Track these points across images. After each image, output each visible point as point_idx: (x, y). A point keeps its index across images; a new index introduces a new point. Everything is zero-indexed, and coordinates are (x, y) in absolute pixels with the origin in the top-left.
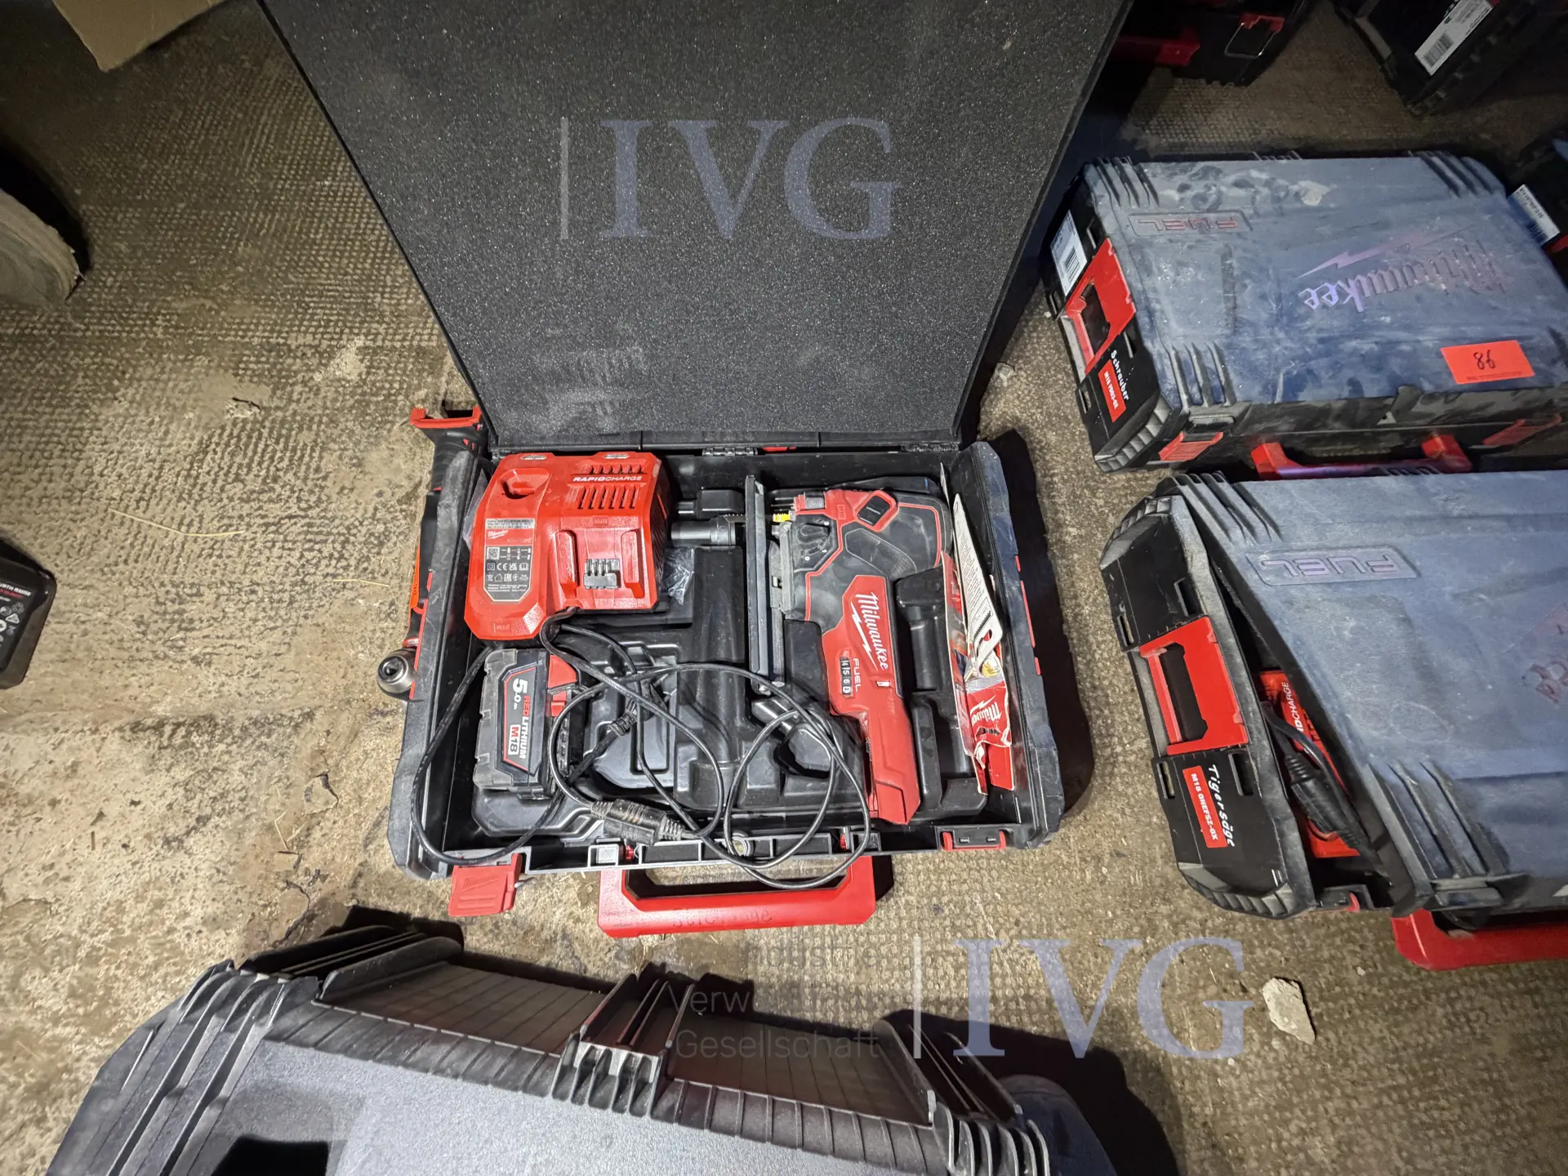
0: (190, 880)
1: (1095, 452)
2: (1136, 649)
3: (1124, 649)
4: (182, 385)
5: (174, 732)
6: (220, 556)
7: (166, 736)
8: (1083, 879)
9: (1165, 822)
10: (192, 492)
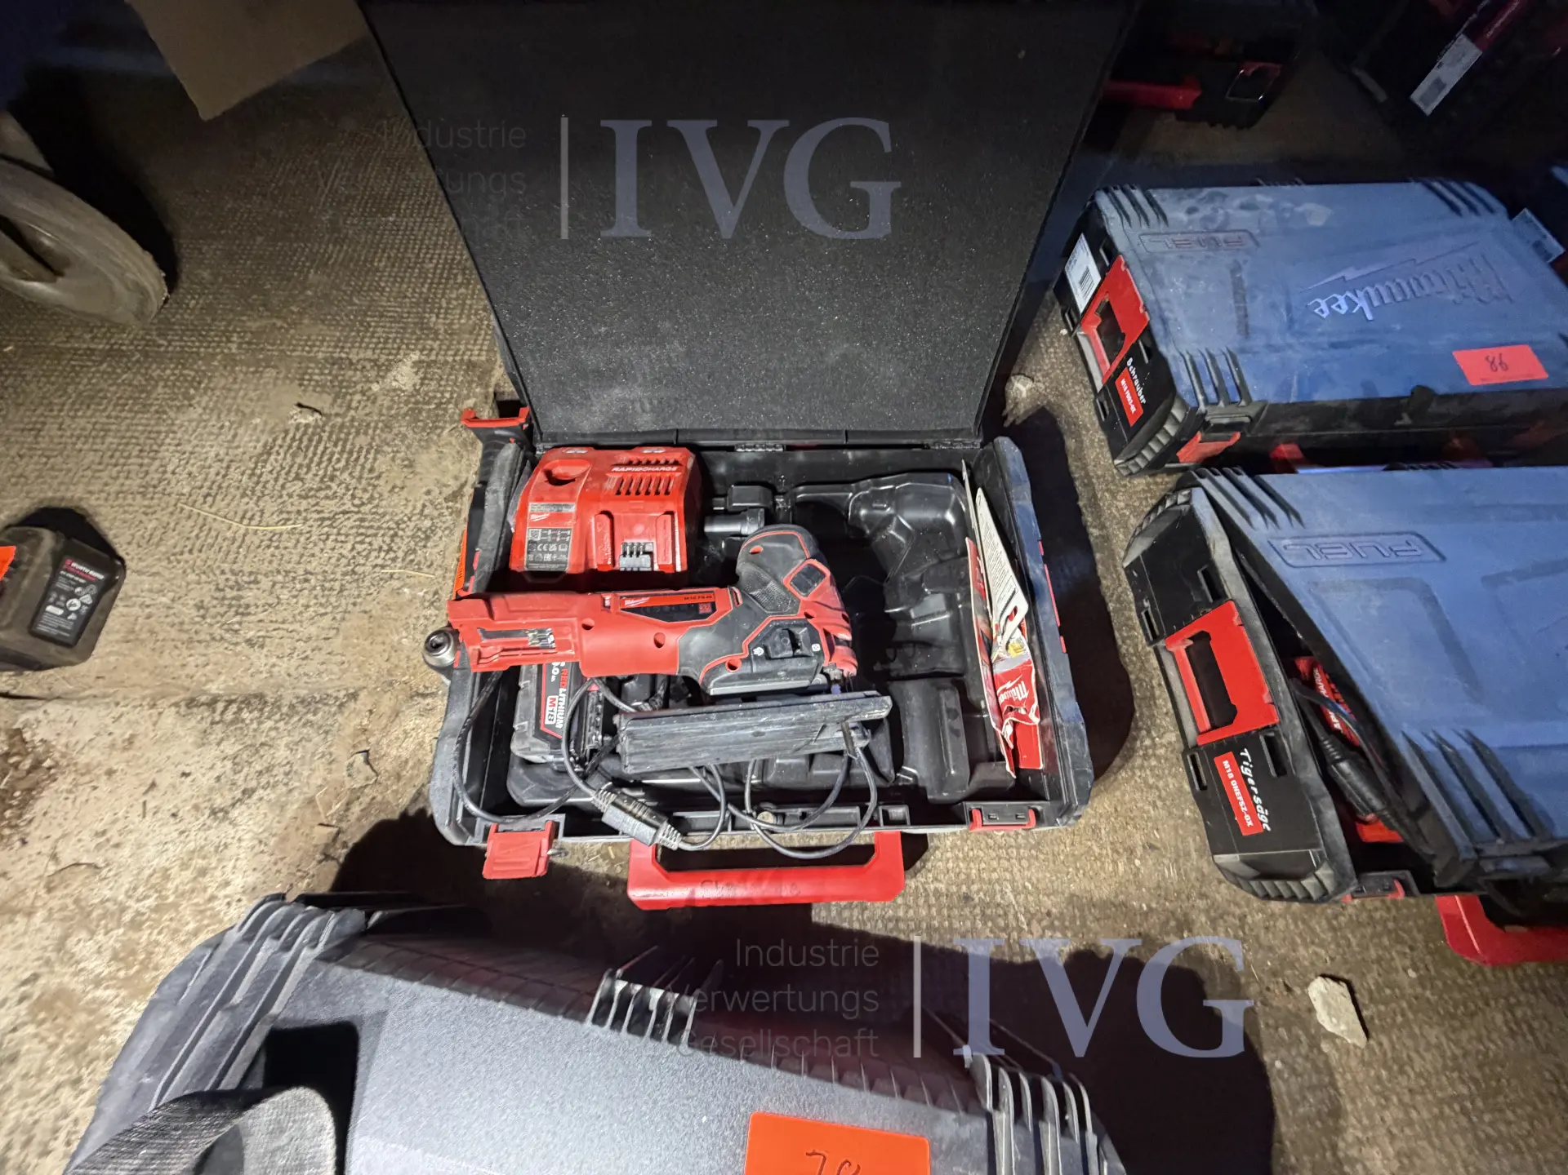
0: (232, 850)
1: (1114, 457)
2: (1161, 644)
3: (1150, 643)
4: (252, 394)
5: (226, 708)
6: (277, 547)
7: (219, 711)
8: (1115, 872)
9: (1199, 815)
10: (255, 489)
